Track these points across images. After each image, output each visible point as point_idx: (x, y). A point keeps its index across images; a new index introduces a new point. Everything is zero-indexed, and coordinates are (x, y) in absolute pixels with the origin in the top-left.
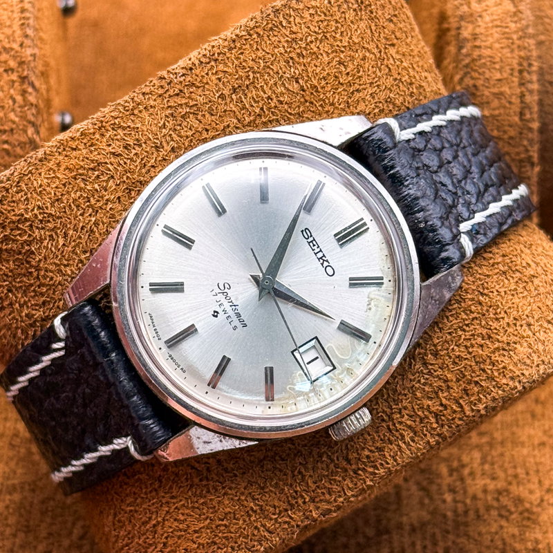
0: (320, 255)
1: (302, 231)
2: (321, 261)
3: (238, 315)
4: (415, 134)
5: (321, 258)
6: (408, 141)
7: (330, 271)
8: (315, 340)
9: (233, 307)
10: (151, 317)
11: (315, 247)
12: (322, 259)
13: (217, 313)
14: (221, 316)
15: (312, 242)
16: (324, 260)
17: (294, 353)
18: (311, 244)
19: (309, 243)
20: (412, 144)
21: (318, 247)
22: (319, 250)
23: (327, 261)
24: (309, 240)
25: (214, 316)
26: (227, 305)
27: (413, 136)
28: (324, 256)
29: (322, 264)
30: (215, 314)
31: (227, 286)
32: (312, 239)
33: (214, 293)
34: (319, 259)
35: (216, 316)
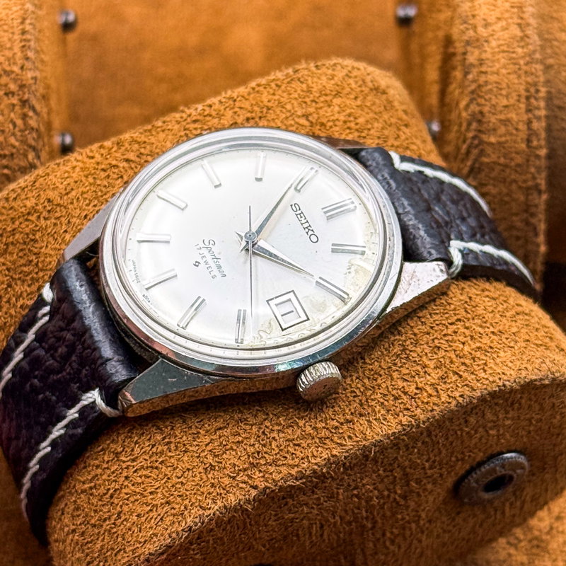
0: (306, 225)
1: (291, 205)
3: (219, 267)
5: (306, 228)
7: (314, 238)
8: (291, 293)
9: (216, 260)
10: (134, 263)
11: (302, 219)
12: (308, 229)
13: (199, 263)
14: (202, 265)
15: (300, 214)
17: (270, 302)
18: (299, 216)
19: (297, 215)
22: (305, 221)
23: (312, 230)
24: (297, 213)
25: (195, 265)
26: (209, 258)
28: (310, 226)
29: (307, 233)
30: (197, 264)
31: (212, 242)
32: (300, 212)
33: (198, 247)
34: (304, 228)
35: (197, 266)
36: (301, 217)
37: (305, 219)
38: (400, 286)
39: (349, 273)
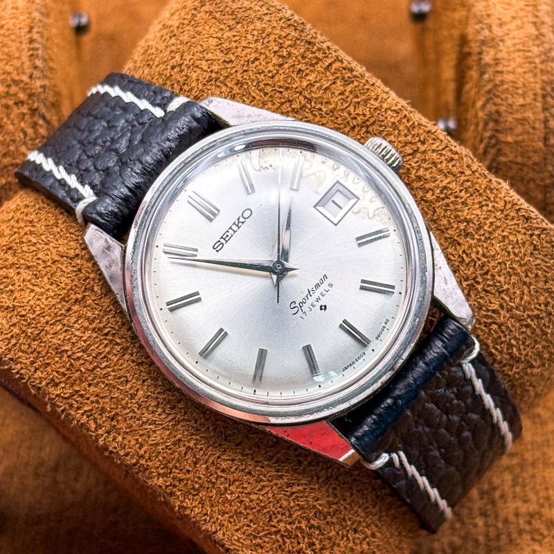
0: (235, 228)
1: (217, 251)
2: (240, 224)
3: (317, 286)
4: (84, 186)
5: (237, 226)
6: (93, 188)
7: (247, 214)
8: (317, 208)
9: (311, 293)
10: (346, 368)
11: (229, 234)
12: (238, 224)
13: (321, 306)
14: (322, 302)
15: (224, 239)
16: (239, 222)
17: (336, 223)
18: (227, 239)
19: (227, 241)
20: (96, 184)
22: (230, 230)
23: (238, 219)
24: (224, 242)
25: (325, 309)
26: (312, 300)
28: (234, 224)
29: (243, 223)
30: (323, 308)
31: (293, 305)
32: (222, 240)
33: (304, 316)
34: (239, 228)
35: (325, 306)
36: (227, 236)
37: (227, 231)
39: (271, 166)
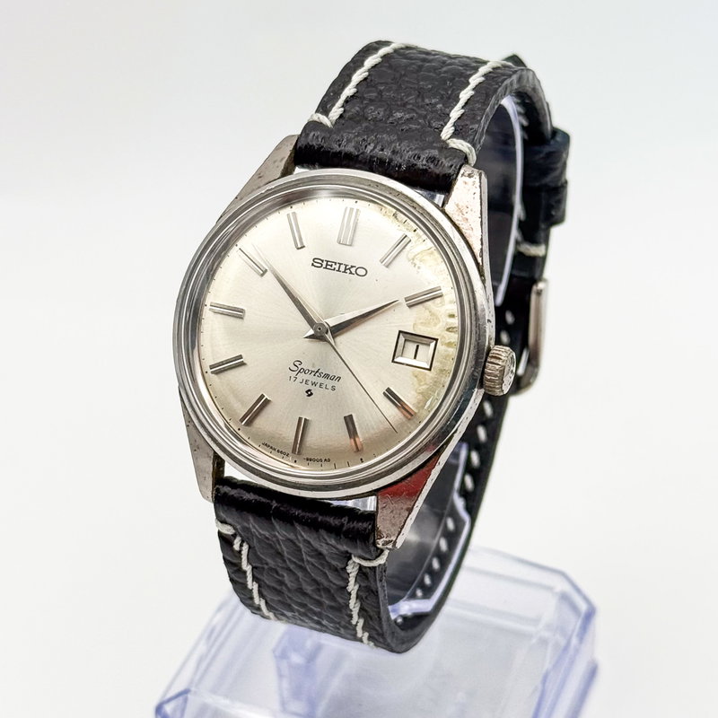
0: (342, 268)
1: (313, 265)
2: (348, 271)
3: (327, 376)
4: (343, 106)
5: (346, 269)
6: (341, 116)
7: (361, 272)
8: (401, 335)
9: (318, 374)
10: (266, 445)
11: (334, 266)
12: (348, 269)
13: (309, 390)
14: (315, 390)
15: (327, 265)
16: (349, 269)
17: (395, 360)
18: (328, 267)
19: (326, 268)
20: (347, 115)
21: (336, 263)
22: (338, 265)
23: (352, 267)
24: (324, 266)
25: (309, 395)
26: (311, 378)
27: (342, 109)
28: (346, 266)
29: (351, 273)
30: (309, 393)
31: (297, 363)
32: (325, 263)
33: (293, 379)
34: (345, 272)
35: (312, 394)
36: (331, 266)
38: (464, 231)
39: (419, 268)
